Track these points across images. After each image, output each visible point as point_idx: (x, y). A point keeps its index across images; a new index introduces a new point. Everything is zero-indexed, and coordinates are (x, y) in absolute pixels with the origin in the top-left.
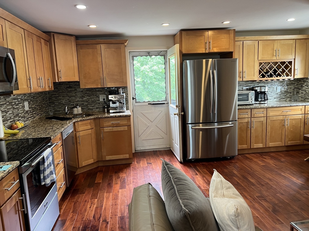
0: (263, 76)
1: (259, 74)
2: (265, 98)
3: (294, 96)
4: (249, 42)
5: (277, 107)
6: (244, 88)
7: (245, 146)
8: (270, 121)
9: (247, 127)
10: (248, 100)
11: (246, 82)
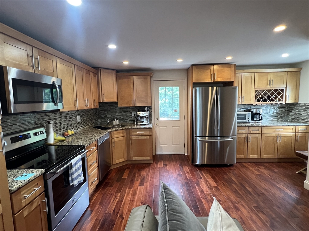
0: (259, 101)
1: (255, 99)
2: (260, 118)
3: (284, 117)
4: (246, 74)
5: (270, 126)
6: (242, 109)
7: (242, 156)
8: (264, 137)
9: (244, 141)
10: (245, 119)
11: (244, 105)
